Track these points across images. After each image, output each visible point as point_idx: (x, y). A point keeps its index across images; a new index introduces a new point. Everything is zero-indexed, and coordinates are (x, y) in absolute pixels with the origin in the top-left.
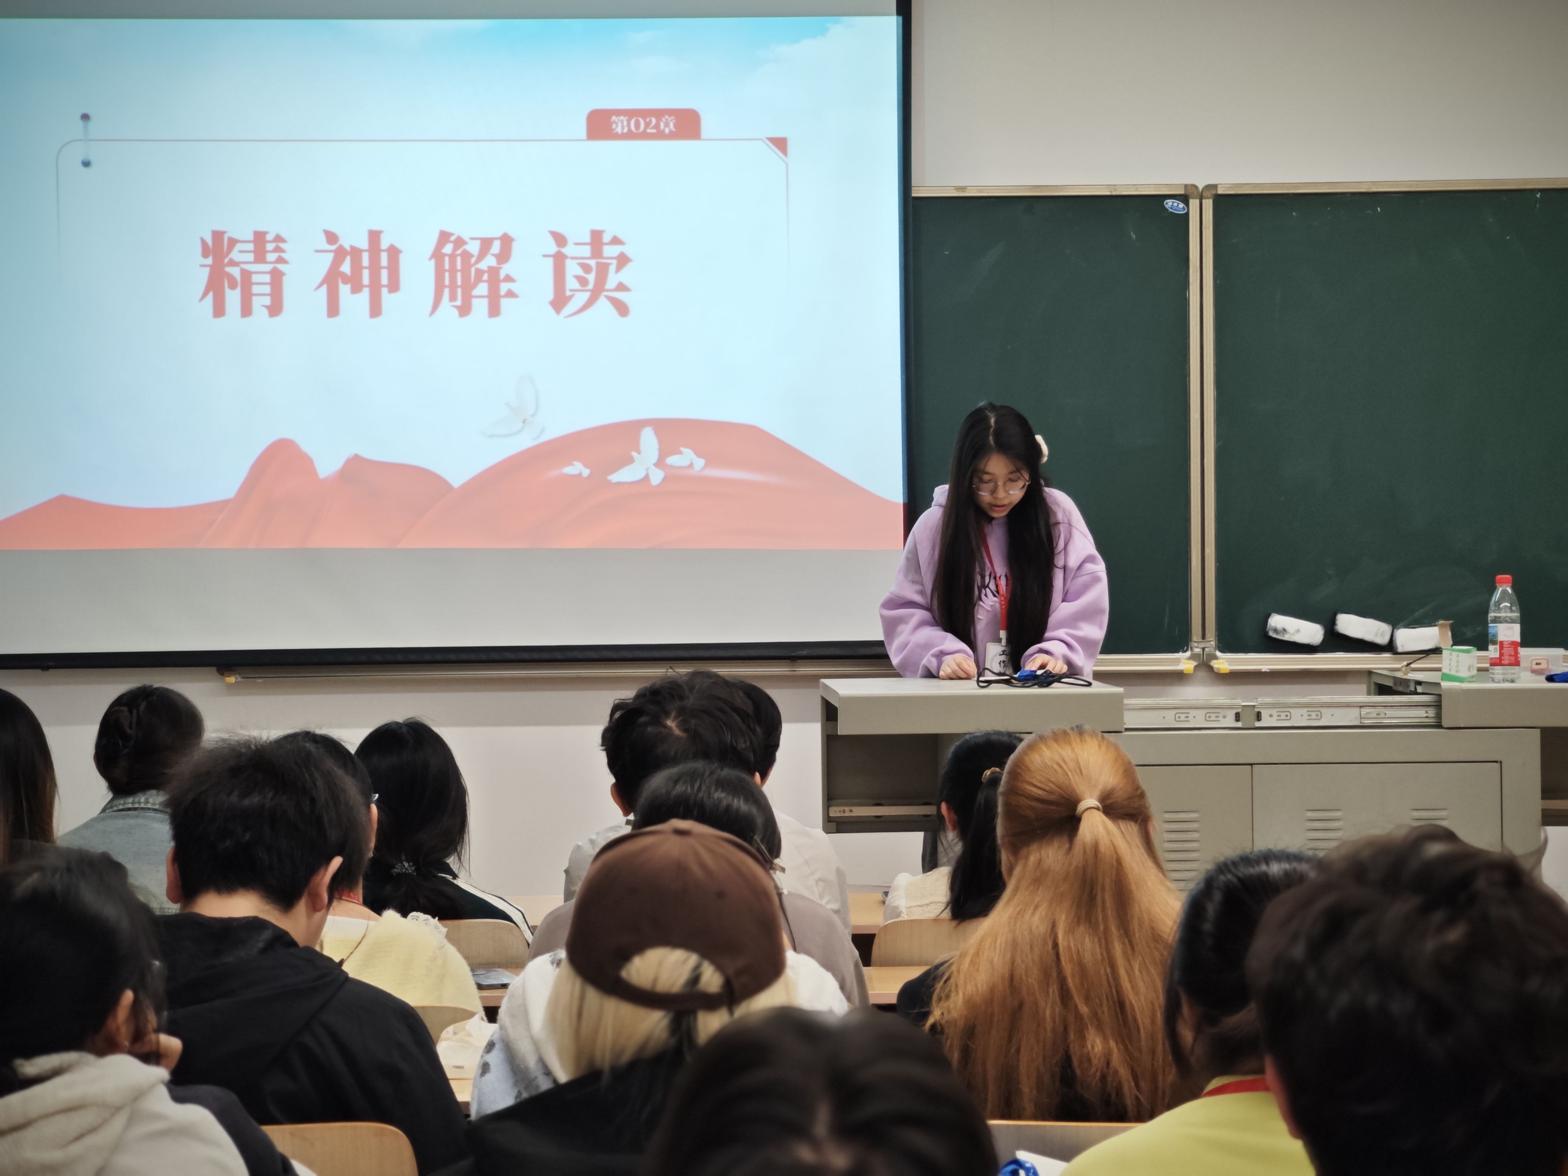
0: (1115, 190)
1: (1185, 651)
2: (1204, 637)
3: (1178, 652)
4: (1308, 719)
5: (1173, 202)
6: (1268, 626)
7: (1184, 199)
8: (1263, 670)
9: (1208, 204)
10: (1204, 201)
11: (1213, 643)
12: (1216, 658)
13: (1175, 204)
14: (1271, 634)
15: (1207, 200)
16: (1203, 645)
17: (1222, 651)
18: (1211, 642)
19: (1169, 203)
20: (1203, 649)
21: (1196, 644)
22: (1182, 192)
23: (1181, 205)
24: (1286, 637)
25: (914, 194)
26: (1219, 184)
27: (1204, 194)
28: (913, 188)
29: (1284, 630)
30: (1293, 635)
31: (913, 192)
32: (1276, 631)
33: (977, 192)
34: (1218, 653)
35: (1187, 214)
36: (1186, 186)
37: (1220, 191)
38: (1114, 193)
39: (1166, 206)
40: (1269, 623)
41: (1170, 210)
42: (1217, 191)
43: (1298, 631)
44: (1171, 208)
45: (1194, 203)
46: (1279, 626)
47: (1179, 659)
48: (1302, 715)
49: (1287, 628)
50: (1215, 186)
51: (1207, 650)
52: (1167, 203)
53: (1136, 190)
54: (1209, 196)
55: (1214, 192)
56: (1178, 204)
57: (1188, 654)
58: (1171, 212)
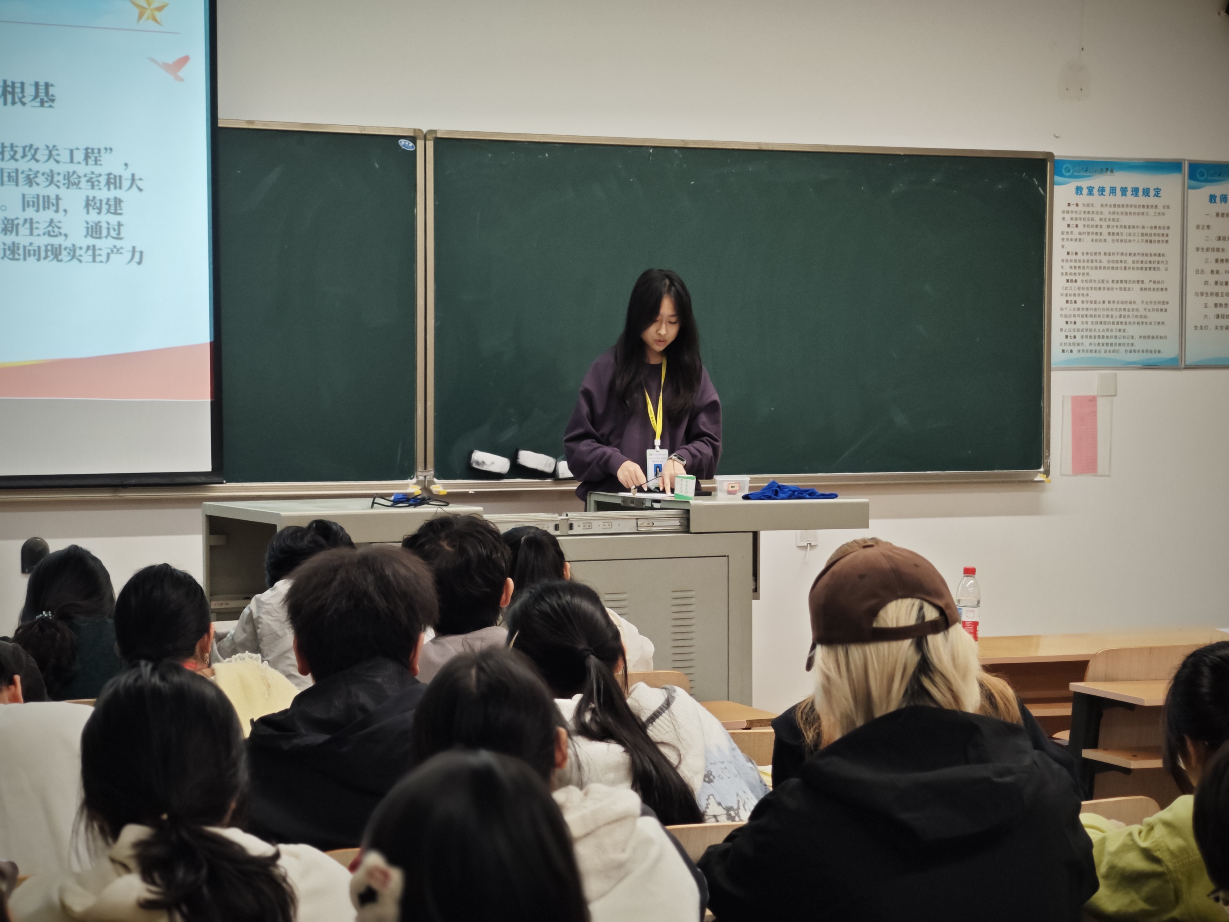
0: (364, 130)
1: (411, 479)
2: (425, 468)
3: (407, 479)
4: (603, 528)
5: (405, 142)
6: (472, 460)
7: (413, 139)
8: (470, 492)
9: (430, 144)
10: (427, 142)
11: (432, 472)
12: (434, 483)
13: (407, 143)
14: (475, 466)
15: (430, 142)
16: (425, 474)
17: (438, 478)
18: (431, 472)
19: (402, 142)
20: (425, 477)
21: (421, 473)
22: (412, 134)
23: (411, 144)
24: (485, 468)
25: (220, 125)
26: (438, 130)
27: (428, 137)
28: (219, 120)
29: (483, 462)
30: (490, 466)
31: (219, 123)
32: (478, 463)
33: (264, 126)
34: (436, 480)
35: (415, 151)
36: (415, 130)
37: (439, 135)
38: (363, 132)
39: (400, 144)
40: (472, 457)
41: (403, 147)
42: (436, 134)
43: (493, 463)
44: (404, 146)
45: (420, 143)
46: (480, 460)
47: (408, 484)
48: (599, 525)
49: (485, 461)
50: (435, 132)
51: (428, 477)
52: (401, 142)
53: (380, 131)
54: (431, 138)
55: (434, 136)
56: (409, 143)
57: (414, 480)
58: (404, 149)
